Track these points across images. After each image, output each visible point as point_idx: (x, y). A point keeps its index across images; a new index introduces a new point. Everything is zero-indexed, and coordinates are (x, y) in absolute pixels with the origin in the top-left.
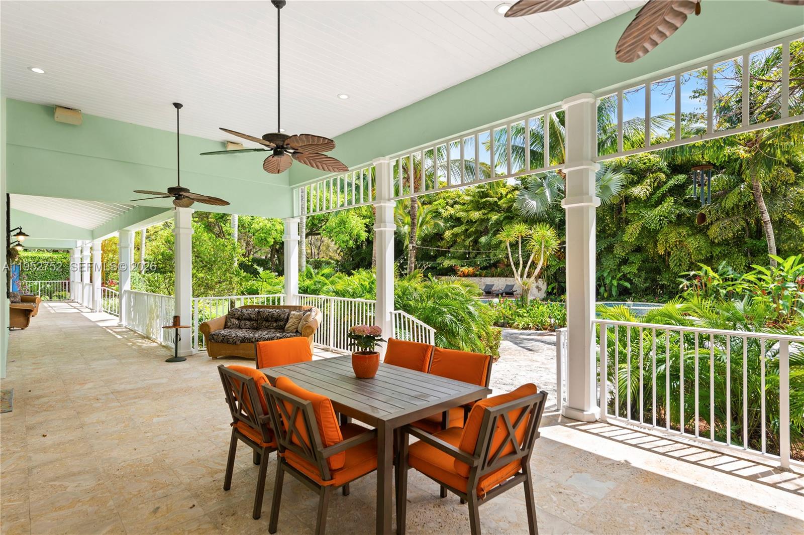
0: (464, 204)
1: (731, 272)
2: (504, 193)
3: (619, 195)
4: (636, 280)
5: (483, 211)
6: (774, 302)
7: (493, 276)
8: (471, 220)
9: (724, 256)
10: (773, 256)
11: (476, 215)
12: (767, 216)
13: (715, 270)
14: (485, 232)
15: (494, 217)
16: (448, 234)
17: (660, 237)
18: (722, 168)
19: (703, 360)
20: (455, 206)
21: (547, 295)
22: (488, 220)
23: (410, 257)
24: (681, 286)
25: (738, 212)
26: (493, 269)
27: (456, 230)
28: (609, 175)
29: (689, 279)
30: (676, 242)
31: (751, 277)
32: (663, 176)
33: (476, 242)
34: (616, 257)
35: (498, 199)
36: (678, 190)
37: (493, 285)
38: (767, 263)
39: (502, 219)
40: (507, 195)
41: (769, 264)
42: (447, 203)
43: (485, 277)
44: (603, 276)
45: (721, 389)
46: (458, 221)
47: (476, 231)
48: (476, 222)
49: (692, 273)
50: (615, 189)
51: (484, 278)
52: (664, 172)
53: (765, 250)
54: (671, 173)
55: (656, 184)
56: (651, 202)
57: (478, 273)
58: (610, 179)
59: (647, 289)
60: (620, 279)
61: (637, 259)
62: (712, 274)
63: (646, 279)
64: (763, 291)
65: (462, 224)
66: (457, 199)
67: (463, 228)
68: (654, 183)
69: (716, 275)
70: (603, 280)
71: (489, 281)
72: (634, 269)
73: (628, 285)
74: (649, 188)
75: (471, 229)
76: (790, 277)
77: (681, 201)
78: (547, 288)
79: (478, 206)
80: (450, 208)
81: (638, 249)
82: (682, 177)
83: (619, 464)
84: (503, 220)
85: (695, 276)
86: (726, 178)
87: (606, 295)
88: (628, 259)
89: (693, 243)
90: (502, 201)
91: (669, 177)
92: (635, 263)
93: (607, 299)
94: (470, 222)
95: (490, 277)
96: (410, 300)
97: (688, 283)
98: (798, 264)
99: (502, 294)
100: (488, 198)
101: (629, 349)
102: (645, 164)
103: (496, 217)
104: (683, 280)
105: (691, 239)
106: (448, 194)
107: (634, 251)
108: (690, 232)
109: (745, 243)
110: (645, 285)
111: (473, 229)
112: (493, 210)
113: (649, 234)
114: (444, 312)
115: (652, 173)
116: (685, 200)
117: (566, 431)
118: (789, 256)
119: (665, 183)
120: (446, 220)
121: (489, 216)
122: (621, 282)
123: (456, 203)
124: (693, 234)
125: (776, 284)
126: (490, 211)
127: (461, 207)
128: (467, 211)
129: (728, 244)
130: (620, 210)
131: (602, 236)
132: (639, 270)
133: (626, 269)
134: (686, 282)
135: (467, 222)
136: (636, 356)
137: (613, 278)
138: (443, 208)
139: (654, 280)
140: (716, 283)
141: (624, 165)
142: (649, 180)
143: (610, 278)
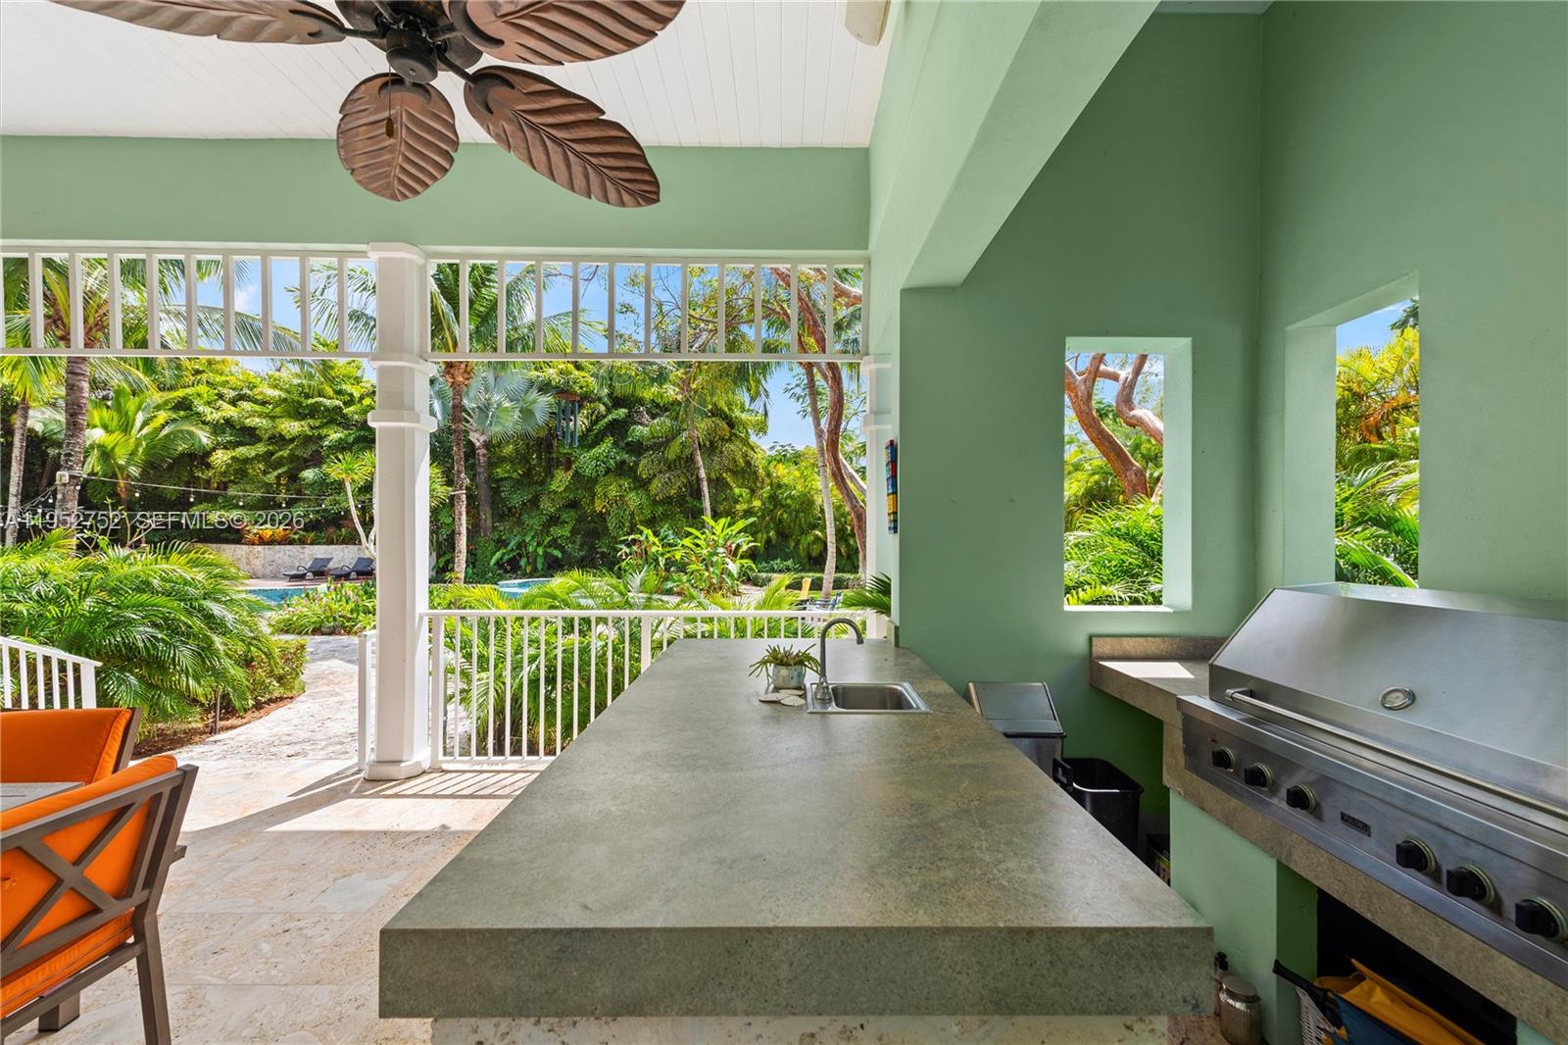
0: (264, 403)
1: (671, 537)
2: (357, 395)
3: (548, 425)
4: (569, 547)
5: (311, 422)
6: (707, 570)
7: (331, 543)
8: (281, 435)
9: (665, 516)
10: (707, 518)
11: (292, 427)
12: (703, 474)
13: (656, 534)
14: (316, 460)
15: (335, 435)
16: (220, 458)
17: (599, 489)
18: (666, 410)
19: (585, 651)
20: (239, 403)
21: (437, 572)
22: (321, 438)
23: (64, 500)
24: (619, 554)
25: (680, 465)
26: (332, 530)
27: (243, 451)
28: (534, 394)
29: (629, 546)
30: (616, 496)
31: (687, 542)
32: (602, 408)
33: (293, 477)
34: (542, 514)
35: (345, 403)
36: (618, 429)
37: (331, 559)
38: (702, 526)
39: (351, 439)
40: (361, 398)
41: (704, 527)
42: (221, 396)
43: (312, 544)
44: (524, 541)
45: (602, 685)
46: (249, 435)
47: (293, 458)
48: (292, 440)
49: (630, 538)
50: (540, 417)
51: (311, 547)
52: (604, 404)
53: (701, 512)
54: (613, 406)
55: (594, 417)
56: (589, 440)
57: (296, 537)
58: (534, 402)
59: (583, 559)
60: (549, 545)
61: (569, 517)
62: (652, 538)
63: (582, 546)
64: (698, 557)
65: (259, 440)
66: (246, 391)
67: (261, 448)
68: (591, 415)
69: (656, 540)
70: (526, 547)
71: (321, 551)
72: (565, 531)
73: (557, 553)
74: (585, 421)
75: (281, 453)
76: (721, 541)
77: (622, 444)
78: (437, 562)
79: (297, 412)
80: (225, 406)
81: (573, 505)
82: (622, 412)
83: (428, 836)
84: (353, 443)
85: (634, 541)
86: (668, 422)
87: (529, 569)
88: (559, 518)
89: (634, 500)
90: (352, 408)
91: (609, 410)
92: (566, 522)
93: (531, 576)
94: (279, 440)
95: (324, 544)
96: (18, 602)
97: (628, 551)
98: (728, 527)
99: (349, 574)
100: (321, 399)
101: (492, 649)
102: (581, 387)
103: (339, 435)
104: (623, 546)
105: (632, 495)
106: (223, 378)
107: (567, 506)
108: (632, 486)
109: (687, 502)
110: (581, 553)
111: (285, 453)
112: (331, 422)
113: (585, 484)
114: (130, 622)
115: (590, 402)
116: (628, 444)
117: (357, 806)
118: (721, 517)
119: (604, 417)
120: (217, 428)
121: (324, 432)
122: (549, 550)
123: (242, 398)
124: (635, 488)
125: (709, 549)
126: (327, 423)
127: (257, 408)
128: (273, 418)
129: (670, 503)
130: (550, 446)
131: (525, 482)
132: (573, 532)
133: (558, 532)
134: (626, 549)
135: (270, 438)
136: (501, 658)
137: (539, 545)
138: (209, 403)
139: (592, 548)
140: (654, 549)
141: (553, 383)
142: (585, 411)
143: (535, 544)
